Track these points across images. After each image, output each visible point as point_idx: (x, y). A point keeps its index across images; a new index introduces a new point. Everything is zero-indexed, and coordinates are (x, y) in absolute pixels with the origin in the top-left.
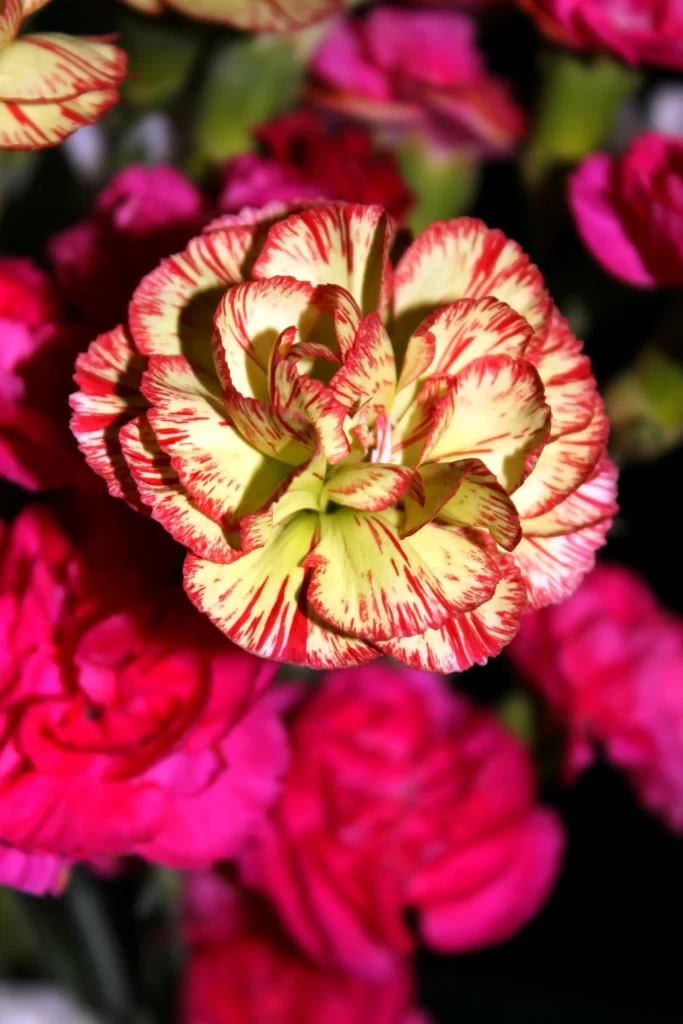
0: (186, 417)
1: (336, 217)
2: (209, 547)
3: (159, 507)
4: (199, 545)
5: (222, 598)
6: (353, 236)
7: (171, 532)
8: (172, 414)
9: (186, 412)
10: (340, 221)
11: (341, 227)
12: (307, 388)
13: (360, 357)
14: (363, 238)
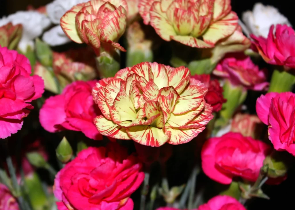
0: (112, 90)
1: (138, 67)
2: (105, 113)
3: (99, 100)
4: (103, 112)
5: (103, 126)
6: (143, 69)
7: (99, 105)
8: (109, 88)
9: (113, 90)
10: (139, 67)
11: (140, 68)
12: (135, 89)
13: (150, 87)
14: (146, 69)
